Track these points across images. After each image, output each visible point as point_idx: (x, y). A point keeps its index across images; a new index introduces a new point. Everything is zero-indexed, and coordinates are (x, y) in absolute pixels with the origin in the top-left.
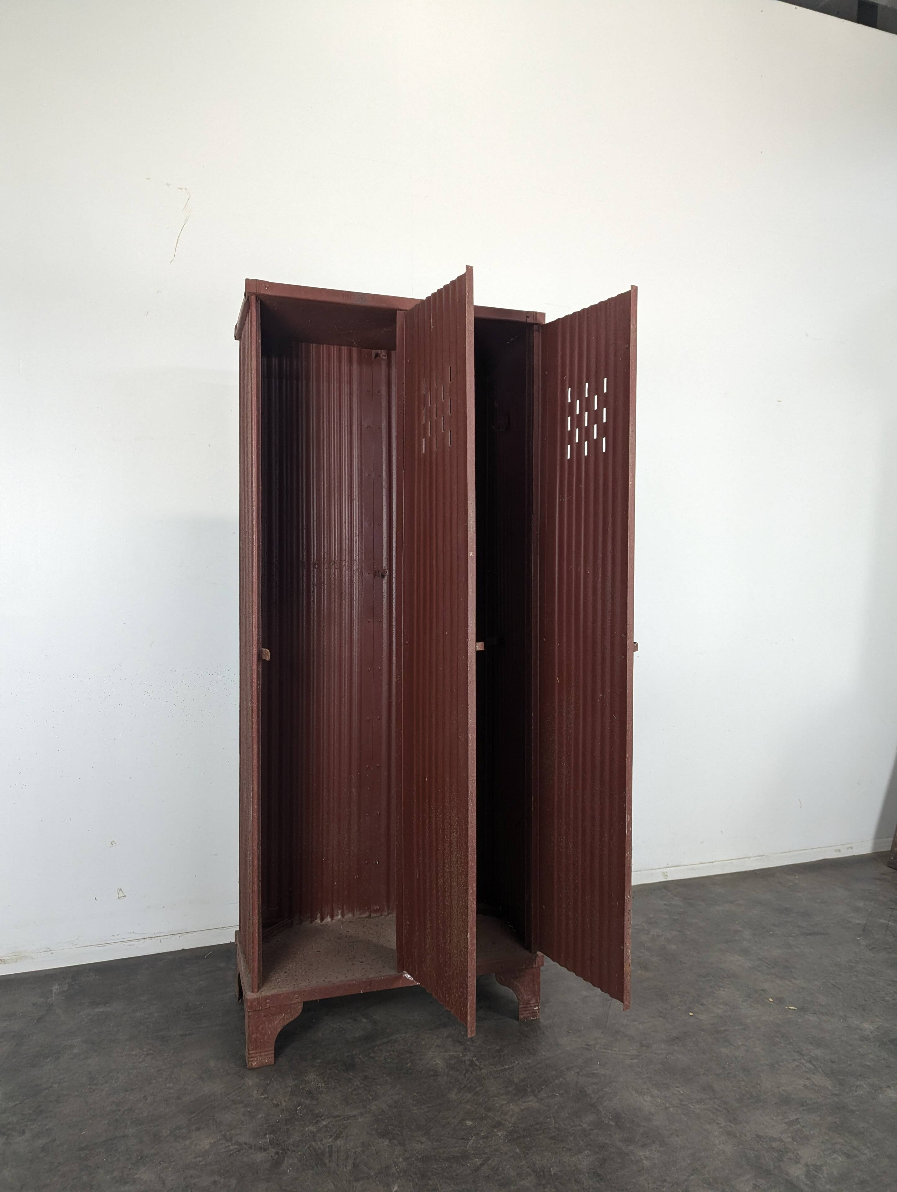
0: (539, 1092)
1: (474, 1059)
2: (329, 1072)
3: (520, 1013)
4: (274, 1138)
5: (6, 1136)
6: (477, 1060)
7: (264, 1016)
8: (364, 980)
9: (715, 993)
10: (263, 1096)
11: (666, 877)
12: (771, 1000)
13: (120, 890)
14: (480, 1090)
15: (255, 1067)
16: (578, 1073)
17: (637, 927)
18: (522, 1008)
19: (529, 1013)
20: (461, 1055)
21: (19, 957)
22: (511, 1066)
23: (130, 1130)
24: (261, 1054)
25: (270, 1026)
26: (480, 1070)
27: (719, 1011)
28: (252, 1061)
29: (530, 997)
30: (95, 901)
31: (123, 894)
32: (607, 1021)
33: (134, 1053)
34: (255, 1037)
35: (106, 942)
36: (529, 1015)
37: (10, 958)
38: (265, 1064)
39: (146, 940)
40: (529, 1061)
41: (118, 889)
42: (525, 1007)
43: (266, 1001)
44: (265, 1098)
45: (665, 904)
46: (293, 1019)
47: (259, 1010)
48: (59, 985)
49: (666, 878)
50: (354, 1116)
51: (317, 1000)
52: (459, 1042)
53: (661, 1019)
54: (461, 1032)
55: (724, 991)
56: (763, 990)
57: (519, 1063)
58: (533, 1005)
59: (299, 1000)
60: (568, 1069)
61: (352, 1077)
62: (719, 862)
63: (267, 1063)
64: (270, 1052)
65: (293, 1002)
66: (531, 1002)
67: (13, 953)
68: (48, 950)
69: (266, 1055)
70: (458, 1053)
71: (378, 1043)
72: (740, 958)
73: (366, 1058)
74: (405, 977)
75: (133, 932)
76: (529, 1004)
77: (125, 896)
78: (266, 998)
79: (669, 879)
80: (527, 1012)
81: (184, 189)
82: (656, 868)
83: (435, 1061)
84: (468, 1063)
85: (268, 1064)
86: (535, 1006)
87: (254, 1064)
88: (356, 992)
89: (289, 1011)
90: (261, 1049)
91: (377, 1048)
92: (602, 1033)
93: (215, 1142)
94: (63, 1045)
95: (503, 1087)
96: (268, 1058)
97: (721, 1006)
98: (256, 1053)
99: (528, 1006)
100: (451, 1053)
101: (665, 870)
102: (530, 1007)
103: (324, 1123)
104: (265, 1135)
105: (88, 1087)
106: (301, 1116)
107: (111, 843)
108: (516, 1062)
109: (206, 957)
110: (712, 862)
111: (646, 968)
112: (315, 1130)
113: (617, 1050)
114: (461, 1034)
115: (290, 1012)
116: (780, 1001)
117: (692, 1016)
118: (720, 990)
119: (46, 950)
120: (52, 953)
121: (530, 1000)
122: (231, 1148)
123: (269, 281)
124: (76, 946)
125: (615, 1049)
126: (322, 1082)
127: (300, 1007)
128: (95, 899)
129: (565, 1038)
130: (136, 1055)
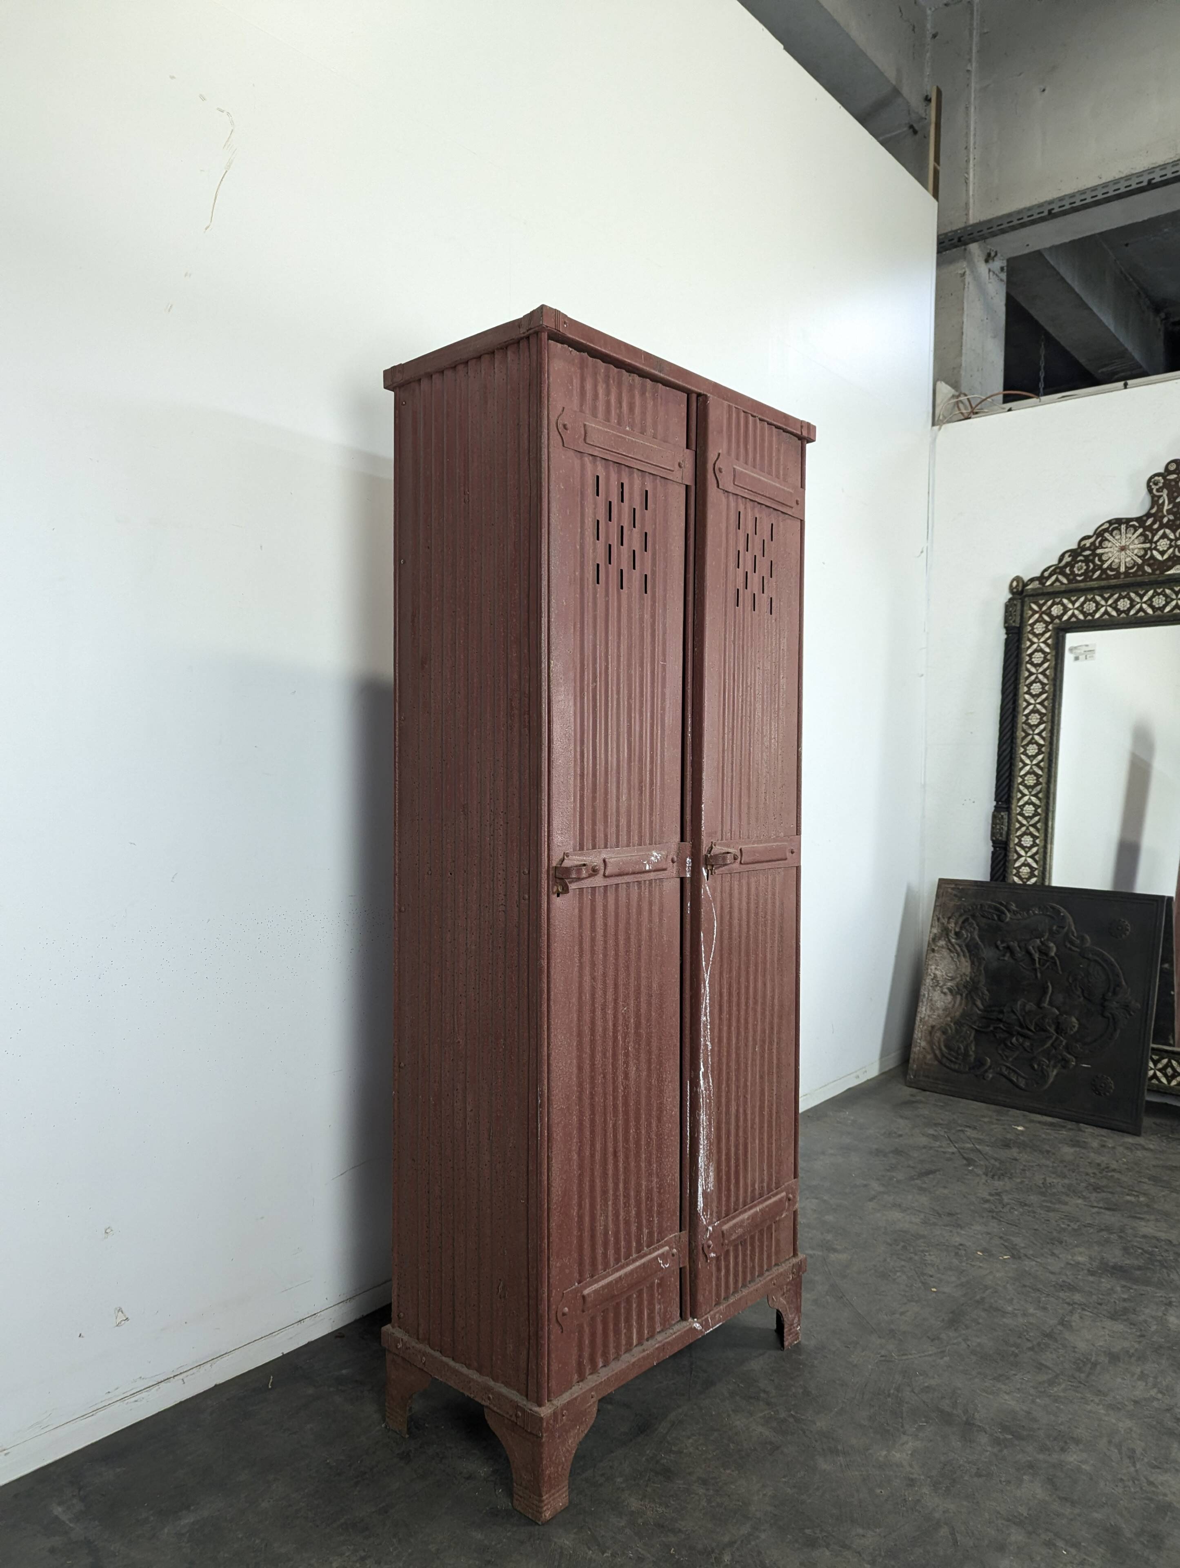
1: (792, 1413)
3: (785, 1339)
6: (796, 1413)
8: (656, 1346)
12: (980, 1253)
13: (120, 1310)
15: (551, 1517)
16: (913, 1392)
20: (773, 1413)
24: (555, 1496)
27: (952, 1279)
28: (545, 1511)
29: (793, 1315)
30: (81, 1338)
31: (126, 1315)
34: (549, 1472)
35: (95, 1408)
36: (792, 1339)
38: (559, 1510)
39: (161, 1385)
41: (116, 1309)
42: (789, 1330)
46: (587, 1429)
47: (555, 1430)
55: (930, 1255)
56: (961, 1245)
58: (796, 1324)
59: (594, 1400)
61: (686, 1486)
63: (561, 1507)
69: (560, 1495)
70: (767, 1412)
72: (902, 1215)
74: (695, 1327)
75: (141, 1377)
76: (793, 1324)
77: (126, 1319)
80: (791, 1336)
81: (225, 113)
87: (548, 1514)
89: (583, 1419)
90: (554, 1489)
92: (880, 1338)
96: (562, 1498)
97: (949, 1273)
98: (550, 1497)
99: (792, 1327)
100: (760, 1415)
107: (106, 1232)
109: (270, 1387)
113: (916, 1353)
115: (586, 1421)
116: (988, 1252)
117: (937, 1291)
120: (6, 1454)
121: (794, 1318)
123: (569, 316)
124: (47, 1429)
125: (913, 1352)
126: (657, 1505)
127: (594, 1409)
128: (80, 1335)
129: (853, 1356)
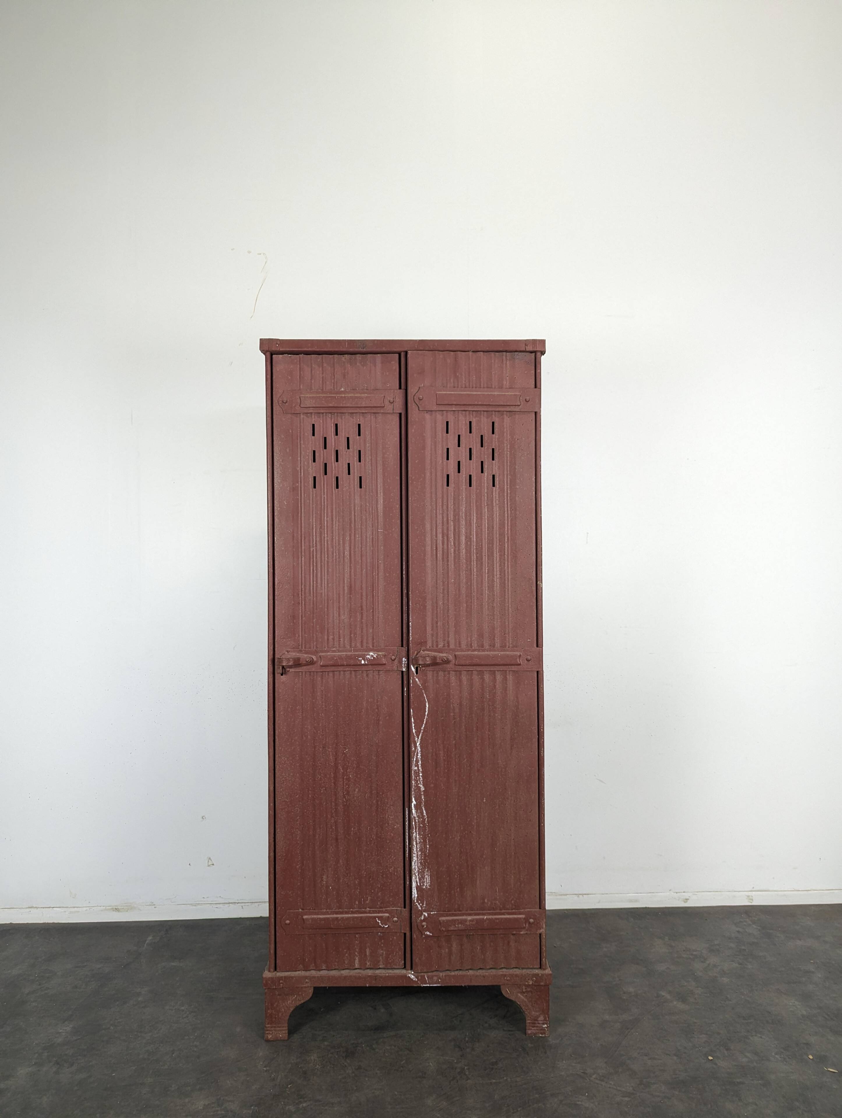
0: (513, 1113)
1: (466, 1068)
2: (330, 1055)
3: (527, 1028)
4: (258, 1110)
5: (59, 1066)
6: (468, 1069)
7: (279, 995)
8: (369, 974)
9: (749, 1039)
10: (265, 1069)
11: (751, 901)
12: (811, 1057)
13: (210, 859)
14: (457, 1100)
15: (270, 1040)
16: (561, 1101)
17: (694, 953)
18: (529, 1023)
19: (537, 1030)
20: (455, 1061)
21: (130, 908)
22: (498, 1081)
23: (149, 1079)
24: (276, 1029)
25: (284, 1004)
26: (467, 1080)
27: (745, 1060)
28: (267, 1034)
29: (537, 1014)
30: (189, 866)
31: (212, 862)
32: (616, 1051)
33: (183, 1008)
34: (270, 1012)
35: (197, 903)
36: (537, 1031)
37: (122, 907)
38: (279, 1039)
39: (230, 904)
40: (518, 1079)
41: (208, 858)
42: (533, 1023)
43: (279, 982)
44: (266, 1071)
45: (738, 932)
46: (304, 1001)
47: (273, 989)
48: (153, 936)
49: (751, 903)
50: (333, 1104)
51: (326, 987)
52: (459, 1047)
53: (675, 1058)
54: (465, 1038)
55: (761, 1037)
56: (807, 1044)
57: (506, 1080)
58: (542, 1022)
59: (309, 985)
60: (552, 1095)
61: (347, 1065)
62: (815, 891)
63: (281, 1037)
64: (284, 1028)
65: (304, 986)
66: (539, 1019)
67: (125, 903)
68: (152, 904)
69: (281, 1030)
70: (454, 1059)
71: (385, 1035)
72: (797, 1003)
73: (368, 1048)
74: (409, 977)
75: (220, 897)
76: (537, 1020)
77: (213, 864)
78: (280, 978)
79: (755, 903)
80: (535, 1028)
82: (740, 890)
83: (429, 1063)
84: (459, 1070)
85: (282, 1039)
86: (544, 1024)
87: (270, 1037)
88: (362, 985)
89: (300, 993)
90: (275, 1024)
91: (382, 1040)
92: (606, 1063)
93: (209, 1104)
94: (133, 992)
95: (481, 1102)
96: (282, 1033)
97: (748, 1055)
98: (272, 1027)
99: (536, 1022)
100: (447, 1058)
101: (750, 893)
102: (539, 1023)
103: (304, 1105)
104: (251, 1106)
105: (135, 1033)
106: (288, 1094)
107: (202, 818)
108: (505, 1078)
110: (808, 890)
111: (683, 999)
112: (293, 1110)
113: (613, 1084)
114: (465, 1040)
115: (302, 995)
116: (821, 1059)
117: (711, 1060)
118: (756, 1036)
119: (151, 904)
120: (155, 907)
121: (538, 1017)
122: (219, 1112)
123: (280, 339)
124: (174, 903)
125: (611, 1082)
126: (320, 1064)
127: (310, 991)
128: (190, 864)
129: (564, 1062)
130: (183, 1011)
